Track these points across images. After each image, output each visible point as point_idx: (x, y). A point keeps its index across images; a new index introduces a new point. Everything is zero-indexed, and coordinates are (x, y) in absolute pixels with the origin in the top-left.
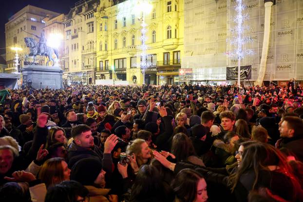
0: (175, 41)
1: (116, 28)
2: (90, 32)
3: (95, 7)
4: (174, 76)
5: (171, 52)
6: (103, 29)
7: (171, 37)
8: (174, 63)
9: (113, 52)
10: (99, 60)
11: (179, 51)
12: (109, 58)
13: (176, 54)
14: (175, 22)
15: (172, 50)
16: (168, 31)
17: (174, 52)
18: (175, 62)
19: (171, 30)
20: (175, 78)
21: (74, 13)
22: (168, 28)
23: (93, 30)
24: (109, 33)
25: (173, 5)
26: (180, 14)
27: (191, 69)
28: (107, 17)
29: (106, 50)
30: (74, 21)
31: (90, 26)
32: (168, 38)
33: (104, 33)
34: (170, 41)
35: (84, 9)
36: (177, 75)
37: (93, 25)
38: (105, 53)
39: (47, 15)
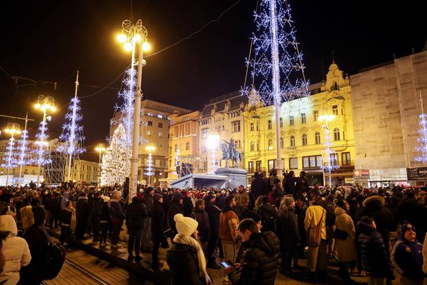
0: (344, 143)
1: (270, 127)
2: (235, 131)
3: (242, 106)
4: (344, 177)
5: (340, 153)
6: (255, 129)
7: (339, 139)
8: (343, 164)
9: (267, 152)
10: (247, 160)
11: (349, 153)
12: (262, 159)
13: (344, 155)
14: (343, 124)
15: (340, 151)
16: (335, 134)
17: (342, 153)
18: (345, 163)
19: (339, 133)
20: (346, 179)
21: (213, 111)
22: (335, 130)
23: (239, 129)
24: (261, 132)
25: (339, 109)
26: (347, 117)
27: (368, 171)
28: (258, 117)
29: (258, 150)
30: (213, 118)
31: (235, 125)
32: (336, 140)
33: (255, 133)
34: (338, 143)
35: (227, 108)
36: (351, 176)
37: (239, 124)
38: (257, 153)
39: (175, 112)
